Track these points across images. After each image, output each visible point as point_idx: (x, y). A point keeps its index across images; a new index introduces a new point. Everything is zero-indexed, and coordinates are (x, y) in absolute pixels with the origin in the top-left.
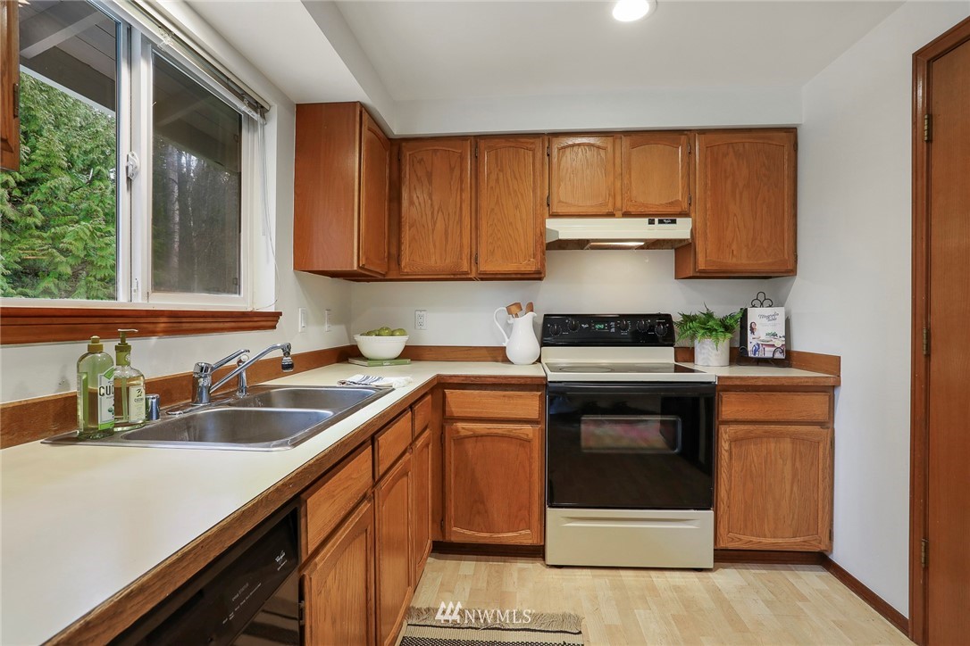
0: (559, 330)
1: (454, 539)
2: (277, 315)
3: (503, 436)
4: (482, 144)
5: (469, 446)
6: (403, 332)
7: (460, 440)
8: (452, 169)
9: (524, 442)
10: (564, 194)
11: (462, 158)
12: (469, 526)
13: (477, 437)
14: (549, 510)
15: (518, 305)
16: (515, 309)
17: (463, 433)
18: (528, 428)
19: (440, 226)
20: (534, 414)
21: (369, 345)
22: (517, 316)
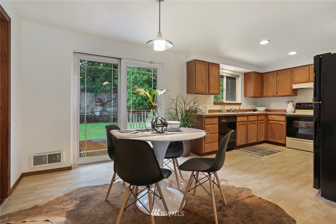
0: (299, 106)
1: (269, 140)
2: (241, 103)
3: (278, 124)
4: (279, 72)
5: (272, 125)
6: (264, 106)
7: (270, 124)
8: (273, 77)
9: (282, 125)
10: (296, 79)
11: (275, 75)
12: (272, 138)
13: (273, 123)
14: (287, 137)
15: (289, 101)
16: (288, 102)
17: (271, 123)
18: (283, 122)
19: (271, 88)
20: (284, 120)
21: (258, 108)
22: (288, 103)
